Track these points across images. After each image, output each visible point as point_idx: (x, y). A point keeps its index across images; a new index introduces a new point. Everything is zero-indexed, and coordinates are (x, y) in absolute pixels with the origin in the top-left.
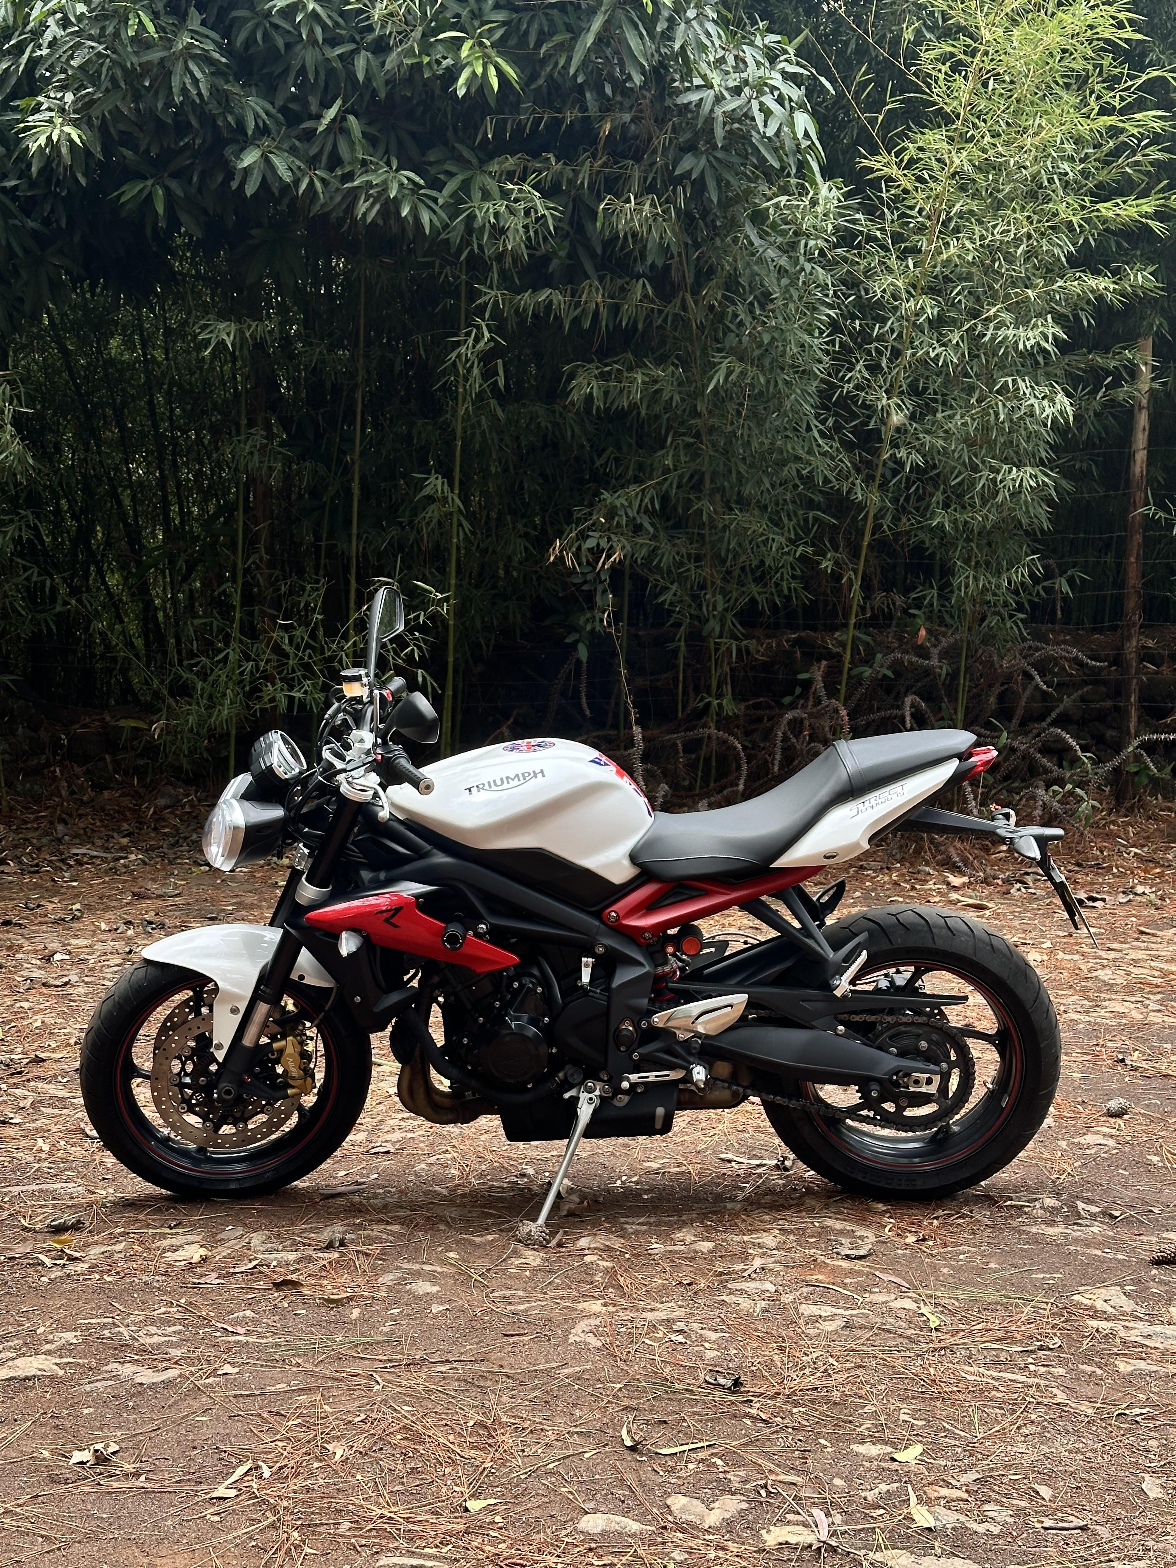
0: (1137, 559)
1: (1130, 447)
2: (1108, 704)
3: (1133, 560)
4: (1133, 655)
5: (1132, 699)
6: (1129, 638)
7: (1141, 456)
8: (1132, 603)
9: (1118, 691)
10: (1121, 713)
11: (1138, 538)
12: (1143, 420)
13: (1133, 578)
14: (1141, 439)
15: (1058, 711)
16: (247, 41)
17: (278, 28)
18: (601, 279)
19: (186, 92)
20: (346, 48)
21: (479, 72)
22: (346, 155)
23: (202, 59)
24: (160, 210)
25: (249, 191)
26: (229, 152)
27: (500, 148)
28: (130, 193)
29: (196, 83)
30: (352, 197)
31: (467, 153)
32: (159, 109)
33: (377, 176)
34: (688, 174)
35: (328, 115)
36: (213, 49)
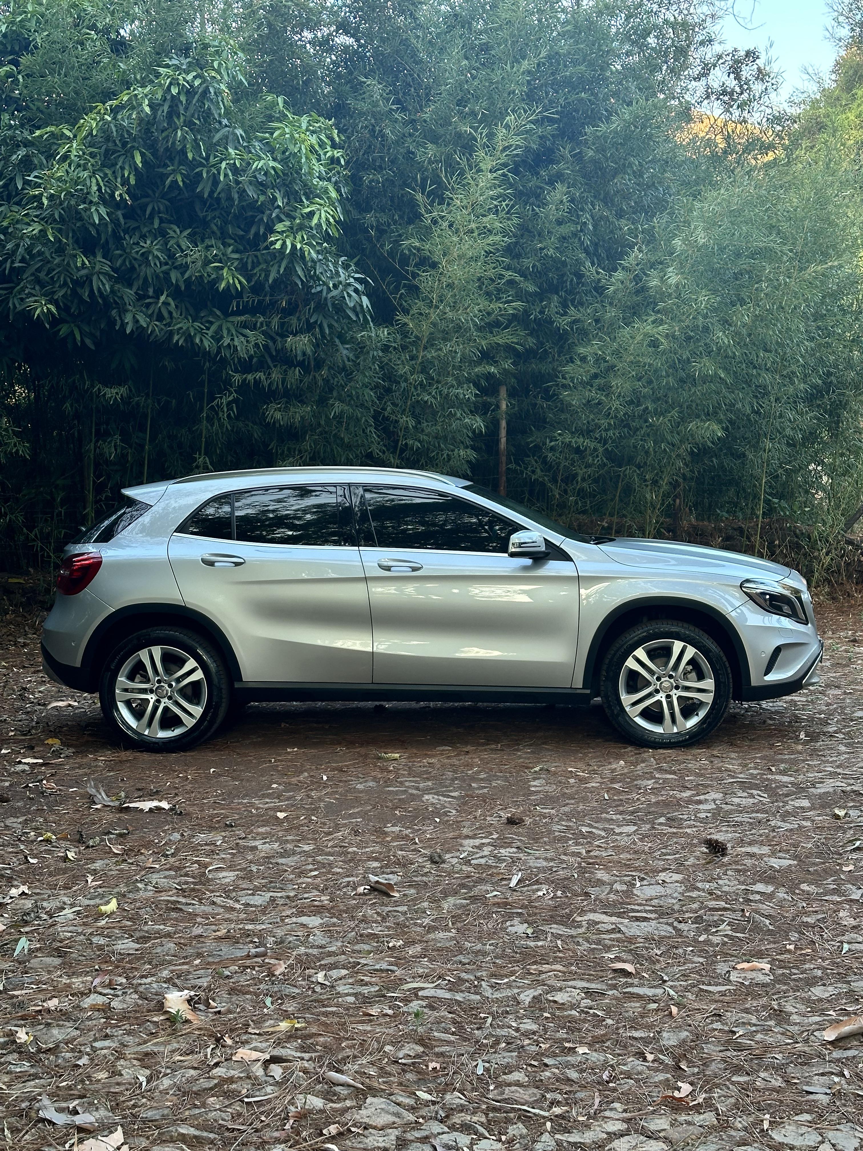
1: (498, 435)
7: (503, 440)
11: (504, 478)
12: (503, 424)
14: (503, 433)
16: (121, 266)
17: (135, 259)
18: (275, 366)
19: (99, 289)
20: (165, 268)
21: (231, 281)
22: (166, 314)
23: (106, 274)
24: (78, 337)
25: (128, 331)
26: (114, 313)
27: (238, 313)
28: (64, 330)
29: (104, 285)
30: (171, 334)
31: (218, 313)
32: (86, 296)
33: (184, 325)
34: (316, 322)
35: (163, 298)
36: (108, 269)
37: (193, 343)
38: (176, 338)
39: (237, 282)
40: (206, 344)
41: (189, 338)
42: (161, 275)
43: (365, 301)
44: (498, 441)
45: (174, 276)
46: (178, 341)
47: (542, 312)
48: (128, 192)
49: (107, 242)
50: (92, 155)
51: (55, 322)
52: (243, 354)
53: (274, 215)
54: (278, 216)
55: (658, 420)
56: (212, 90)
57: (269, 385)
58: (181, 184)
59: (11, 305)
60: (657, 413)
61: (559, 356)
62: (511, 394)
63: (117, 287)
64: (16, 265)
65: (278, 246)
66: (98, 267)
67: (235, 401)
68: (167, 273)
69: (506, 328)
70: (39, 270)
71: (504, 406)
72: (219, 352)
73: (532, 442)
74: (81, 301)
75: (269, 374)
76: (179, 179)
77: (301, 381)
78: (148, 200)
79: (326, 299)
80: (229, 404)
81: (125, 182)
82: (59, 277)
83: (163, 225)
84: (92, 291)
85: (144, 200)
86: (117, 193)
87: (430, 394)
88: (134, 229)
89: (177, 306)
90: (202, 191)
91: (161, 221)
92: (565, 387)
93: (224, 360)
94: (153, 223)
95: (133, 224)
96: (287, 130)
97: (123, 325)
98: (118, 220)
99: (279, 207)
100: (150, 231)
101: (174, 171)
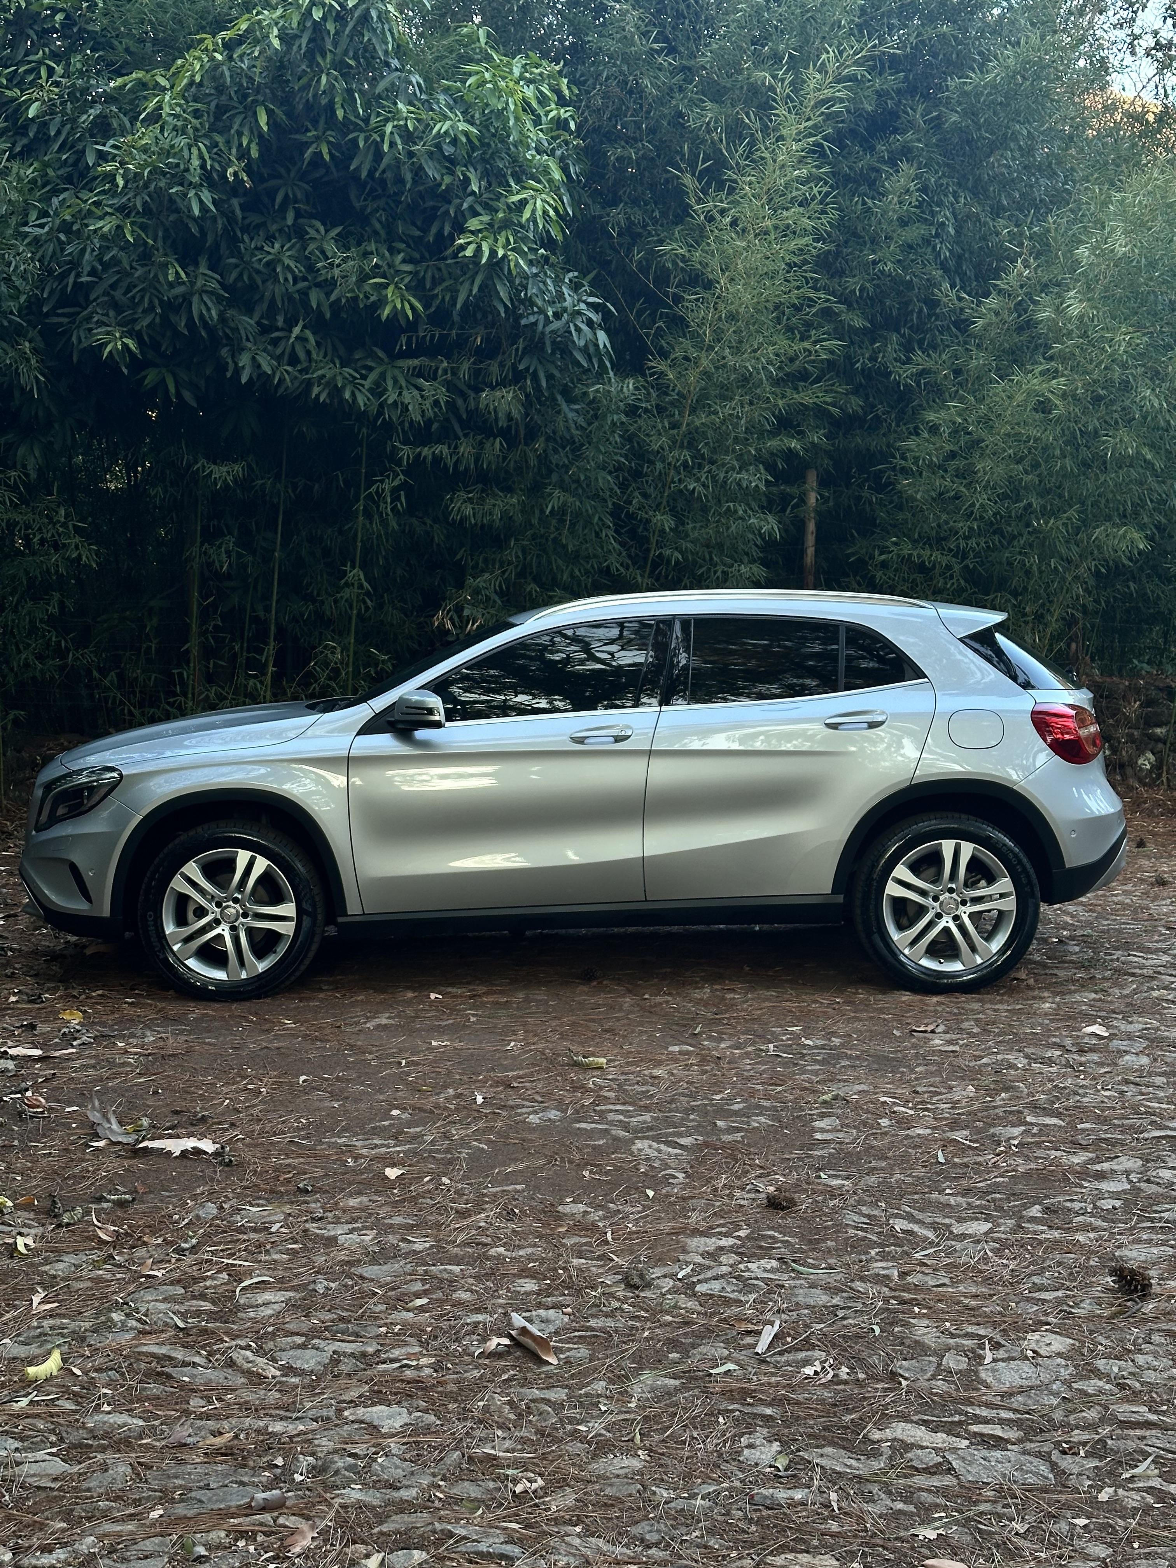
1: (803, 544)
7: (811, 551)
12: (811, 526)
14: (810, 540)
16: (236, 280)
17: (258, 272)
18: (466, 436)
19: (201, 316)
20: (302, 285)
21: (399, 306)
22: (302, 355)
23: (211, 293)
24: (172, 389)
25: (244, 380)
26: (224, 352)
27: (410, 354)
28: (151, 377)
29: (208, 309)
30: (309, 384)
31: (381, 354)
32: (182, 326)
33: (327, 371)
34: (527, 369)
35: (296, 331)
36: (217, 286)
37: (342, 400)
38: (316, 390)
39: (407, 306)
40: (361, 400)
41: (336, 391)
42: (296, 296)
43: (602, 337)
44: (803, 552)
45: (315, 297)
46: (318, 396)
47: (873, 359)
48: (248, 170)
49: (217, 246)
50: (197, 114)
51: (138, 364)
52: (417, 417)
53: (465, 206)
54: (471, 208)
55: (1046, 523)
56: (374, 14)
57: (456, 464)
58: (327, 157)
59: (74, 339)
60: (1045, 513)
61: (898, 425)
62: (824, 482)
63: (230, 313)
64: (84, 279)
65: (469, 252)
66: (200, 282)
67: (403, 486)
68: (304, 294)
69: (817, 380)
70: (113, 286)
71: (812, 499)
72: (380, 413)
73: (853, 554)
74: (177, 333)
75: (456, 447)
76: (325, 150)
77: (505, 458)
78: (280, 182)
79: (543, 333)
80: (395, 491)
81: (243, 154)
82: (143, 297)
83: (301, 221)
84: (190, 318)
85: (273, 183)
86: (230, 171)
87: (698, 480)
88: (258, 227)
89: (318, 344)
90: (358, 169)
91: (298, 214)
92: (905, 471)
93: (388, 426)
94: (285, 218)
95: (255, 219)
96: (487, 75)
97: (238, 371)
98: (233, 212)
99: (473, 193)
100: (280, 231)
101: (317, 138)
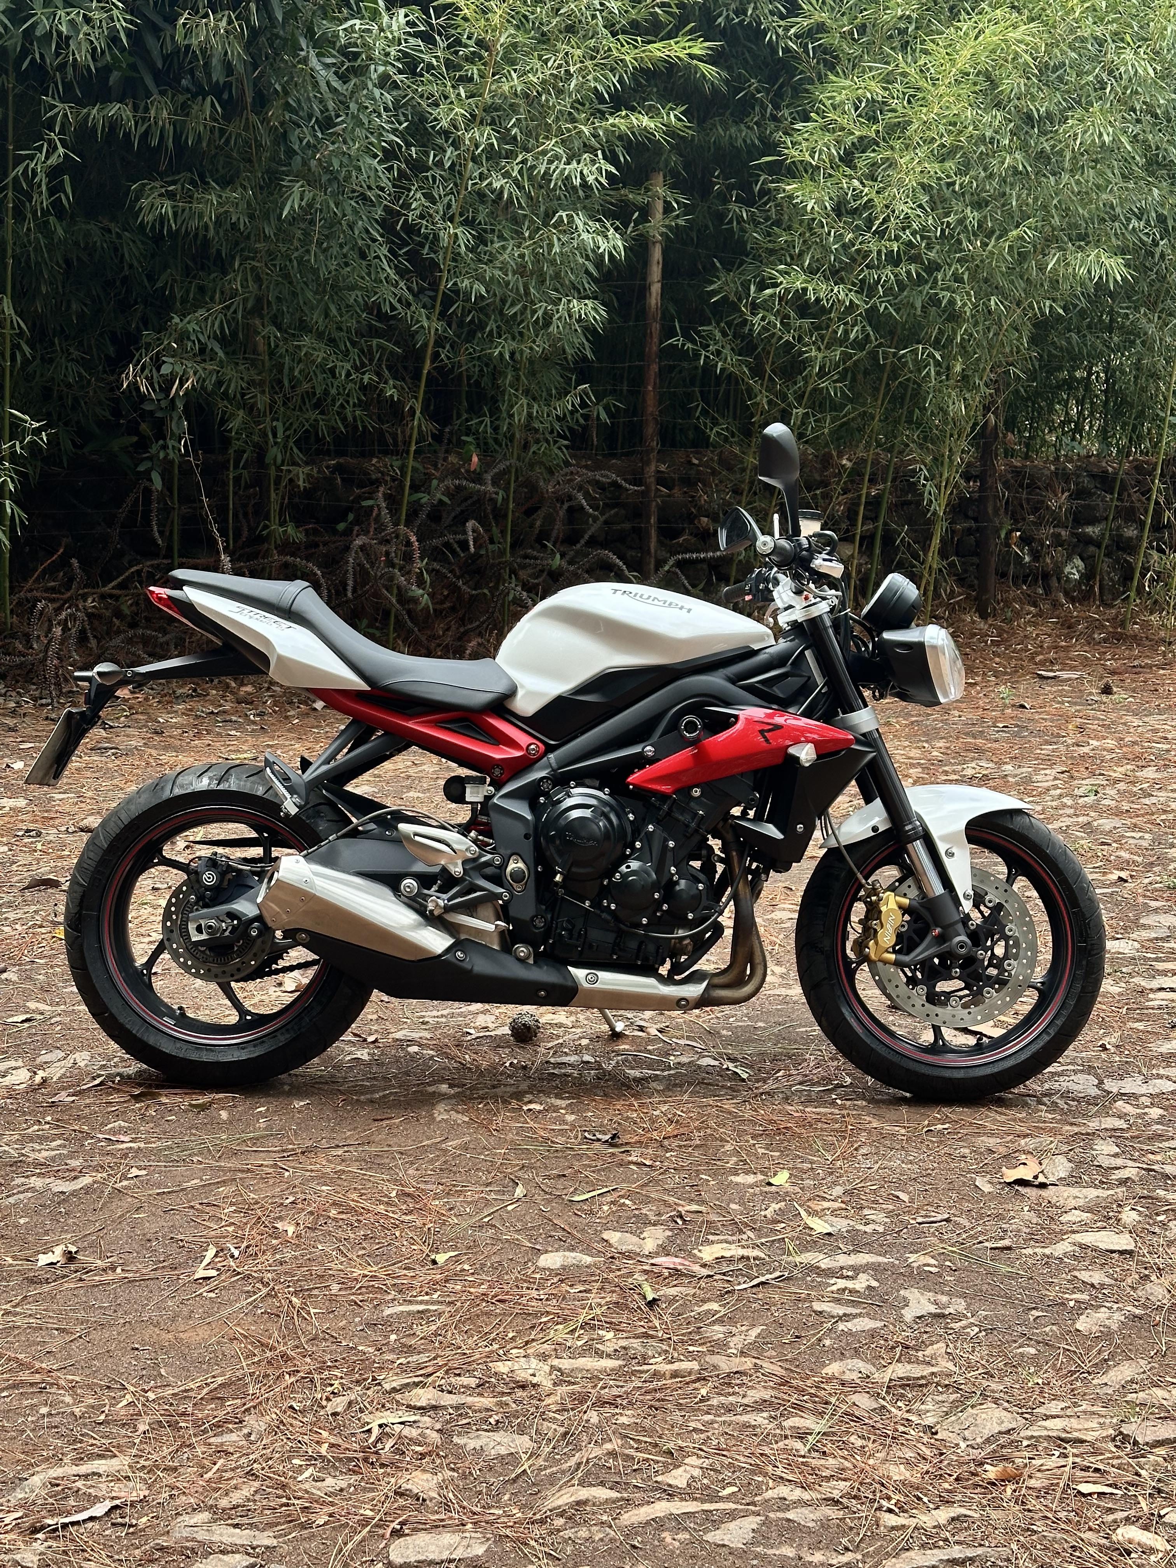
0: (654, 388)
1: (645, 278)
2: (627, 526)
3: (650, 388)
4: (652, 479)
5: (652, 521)
6: (648, 463)
8: (650, 429)
9: (638, 512)
10: (641, 534)
11: (655, 368)
12: (657, 254)
13: (651, 406)
15: (590, 533)
18: (162, 93)
55: (985, 245)
57: (143, 134)
60: (983, 232)
67: (66, 165)
80: (53, 173)
93: (40, 71)
